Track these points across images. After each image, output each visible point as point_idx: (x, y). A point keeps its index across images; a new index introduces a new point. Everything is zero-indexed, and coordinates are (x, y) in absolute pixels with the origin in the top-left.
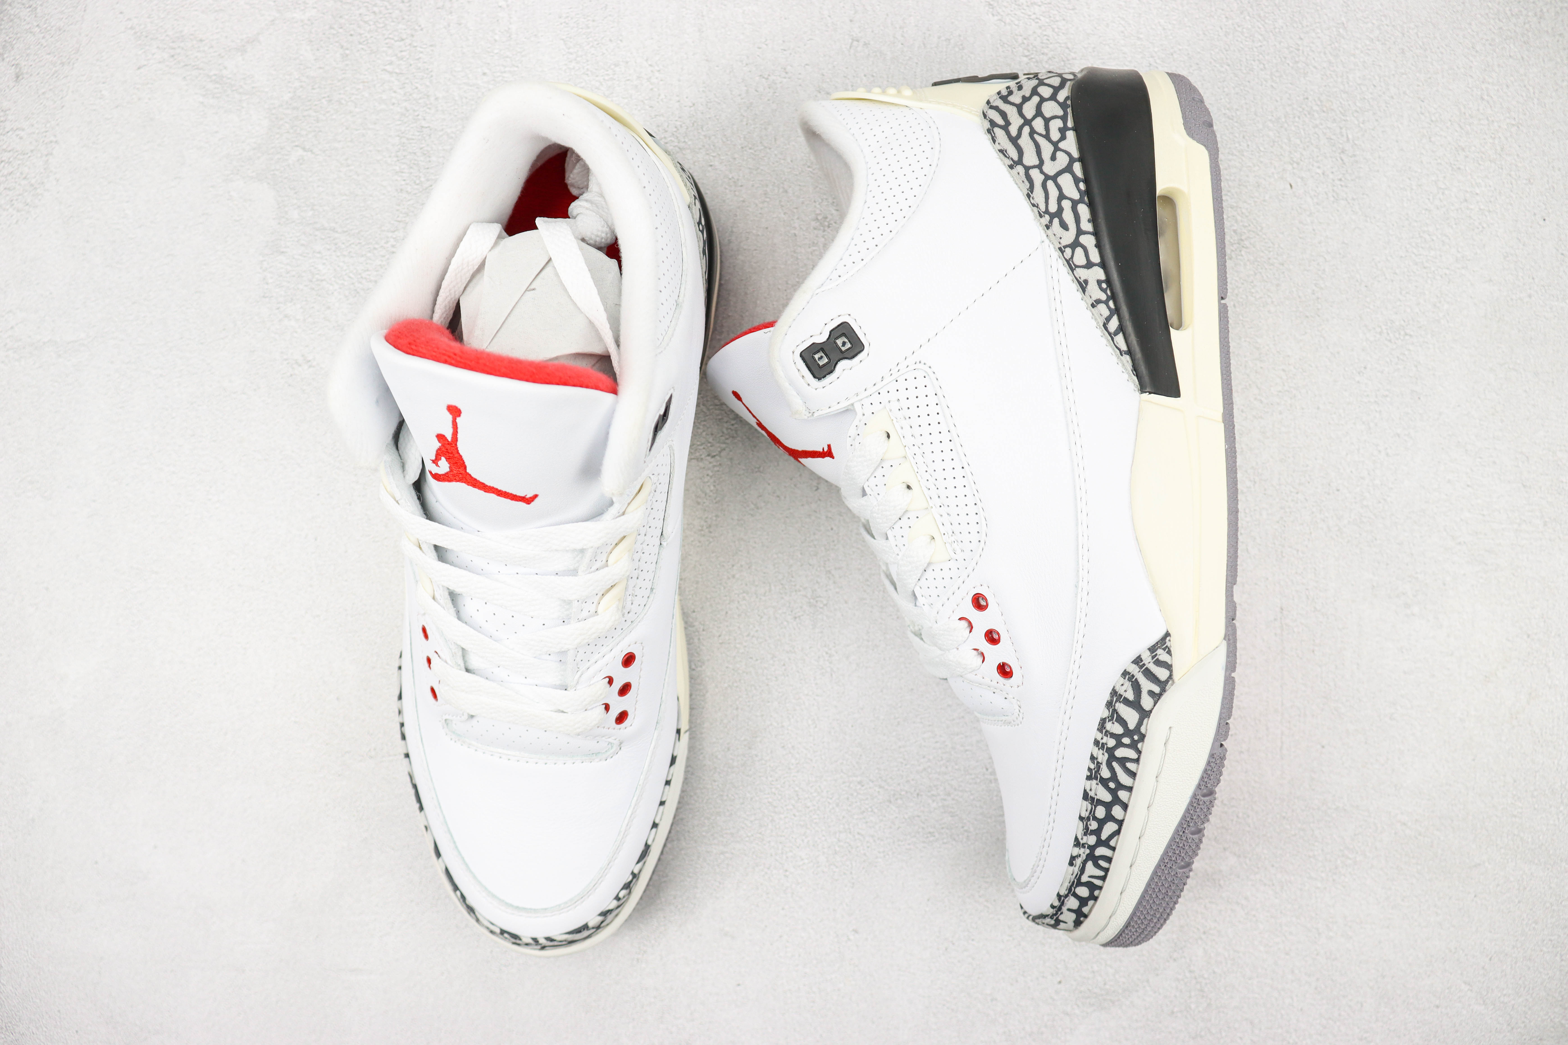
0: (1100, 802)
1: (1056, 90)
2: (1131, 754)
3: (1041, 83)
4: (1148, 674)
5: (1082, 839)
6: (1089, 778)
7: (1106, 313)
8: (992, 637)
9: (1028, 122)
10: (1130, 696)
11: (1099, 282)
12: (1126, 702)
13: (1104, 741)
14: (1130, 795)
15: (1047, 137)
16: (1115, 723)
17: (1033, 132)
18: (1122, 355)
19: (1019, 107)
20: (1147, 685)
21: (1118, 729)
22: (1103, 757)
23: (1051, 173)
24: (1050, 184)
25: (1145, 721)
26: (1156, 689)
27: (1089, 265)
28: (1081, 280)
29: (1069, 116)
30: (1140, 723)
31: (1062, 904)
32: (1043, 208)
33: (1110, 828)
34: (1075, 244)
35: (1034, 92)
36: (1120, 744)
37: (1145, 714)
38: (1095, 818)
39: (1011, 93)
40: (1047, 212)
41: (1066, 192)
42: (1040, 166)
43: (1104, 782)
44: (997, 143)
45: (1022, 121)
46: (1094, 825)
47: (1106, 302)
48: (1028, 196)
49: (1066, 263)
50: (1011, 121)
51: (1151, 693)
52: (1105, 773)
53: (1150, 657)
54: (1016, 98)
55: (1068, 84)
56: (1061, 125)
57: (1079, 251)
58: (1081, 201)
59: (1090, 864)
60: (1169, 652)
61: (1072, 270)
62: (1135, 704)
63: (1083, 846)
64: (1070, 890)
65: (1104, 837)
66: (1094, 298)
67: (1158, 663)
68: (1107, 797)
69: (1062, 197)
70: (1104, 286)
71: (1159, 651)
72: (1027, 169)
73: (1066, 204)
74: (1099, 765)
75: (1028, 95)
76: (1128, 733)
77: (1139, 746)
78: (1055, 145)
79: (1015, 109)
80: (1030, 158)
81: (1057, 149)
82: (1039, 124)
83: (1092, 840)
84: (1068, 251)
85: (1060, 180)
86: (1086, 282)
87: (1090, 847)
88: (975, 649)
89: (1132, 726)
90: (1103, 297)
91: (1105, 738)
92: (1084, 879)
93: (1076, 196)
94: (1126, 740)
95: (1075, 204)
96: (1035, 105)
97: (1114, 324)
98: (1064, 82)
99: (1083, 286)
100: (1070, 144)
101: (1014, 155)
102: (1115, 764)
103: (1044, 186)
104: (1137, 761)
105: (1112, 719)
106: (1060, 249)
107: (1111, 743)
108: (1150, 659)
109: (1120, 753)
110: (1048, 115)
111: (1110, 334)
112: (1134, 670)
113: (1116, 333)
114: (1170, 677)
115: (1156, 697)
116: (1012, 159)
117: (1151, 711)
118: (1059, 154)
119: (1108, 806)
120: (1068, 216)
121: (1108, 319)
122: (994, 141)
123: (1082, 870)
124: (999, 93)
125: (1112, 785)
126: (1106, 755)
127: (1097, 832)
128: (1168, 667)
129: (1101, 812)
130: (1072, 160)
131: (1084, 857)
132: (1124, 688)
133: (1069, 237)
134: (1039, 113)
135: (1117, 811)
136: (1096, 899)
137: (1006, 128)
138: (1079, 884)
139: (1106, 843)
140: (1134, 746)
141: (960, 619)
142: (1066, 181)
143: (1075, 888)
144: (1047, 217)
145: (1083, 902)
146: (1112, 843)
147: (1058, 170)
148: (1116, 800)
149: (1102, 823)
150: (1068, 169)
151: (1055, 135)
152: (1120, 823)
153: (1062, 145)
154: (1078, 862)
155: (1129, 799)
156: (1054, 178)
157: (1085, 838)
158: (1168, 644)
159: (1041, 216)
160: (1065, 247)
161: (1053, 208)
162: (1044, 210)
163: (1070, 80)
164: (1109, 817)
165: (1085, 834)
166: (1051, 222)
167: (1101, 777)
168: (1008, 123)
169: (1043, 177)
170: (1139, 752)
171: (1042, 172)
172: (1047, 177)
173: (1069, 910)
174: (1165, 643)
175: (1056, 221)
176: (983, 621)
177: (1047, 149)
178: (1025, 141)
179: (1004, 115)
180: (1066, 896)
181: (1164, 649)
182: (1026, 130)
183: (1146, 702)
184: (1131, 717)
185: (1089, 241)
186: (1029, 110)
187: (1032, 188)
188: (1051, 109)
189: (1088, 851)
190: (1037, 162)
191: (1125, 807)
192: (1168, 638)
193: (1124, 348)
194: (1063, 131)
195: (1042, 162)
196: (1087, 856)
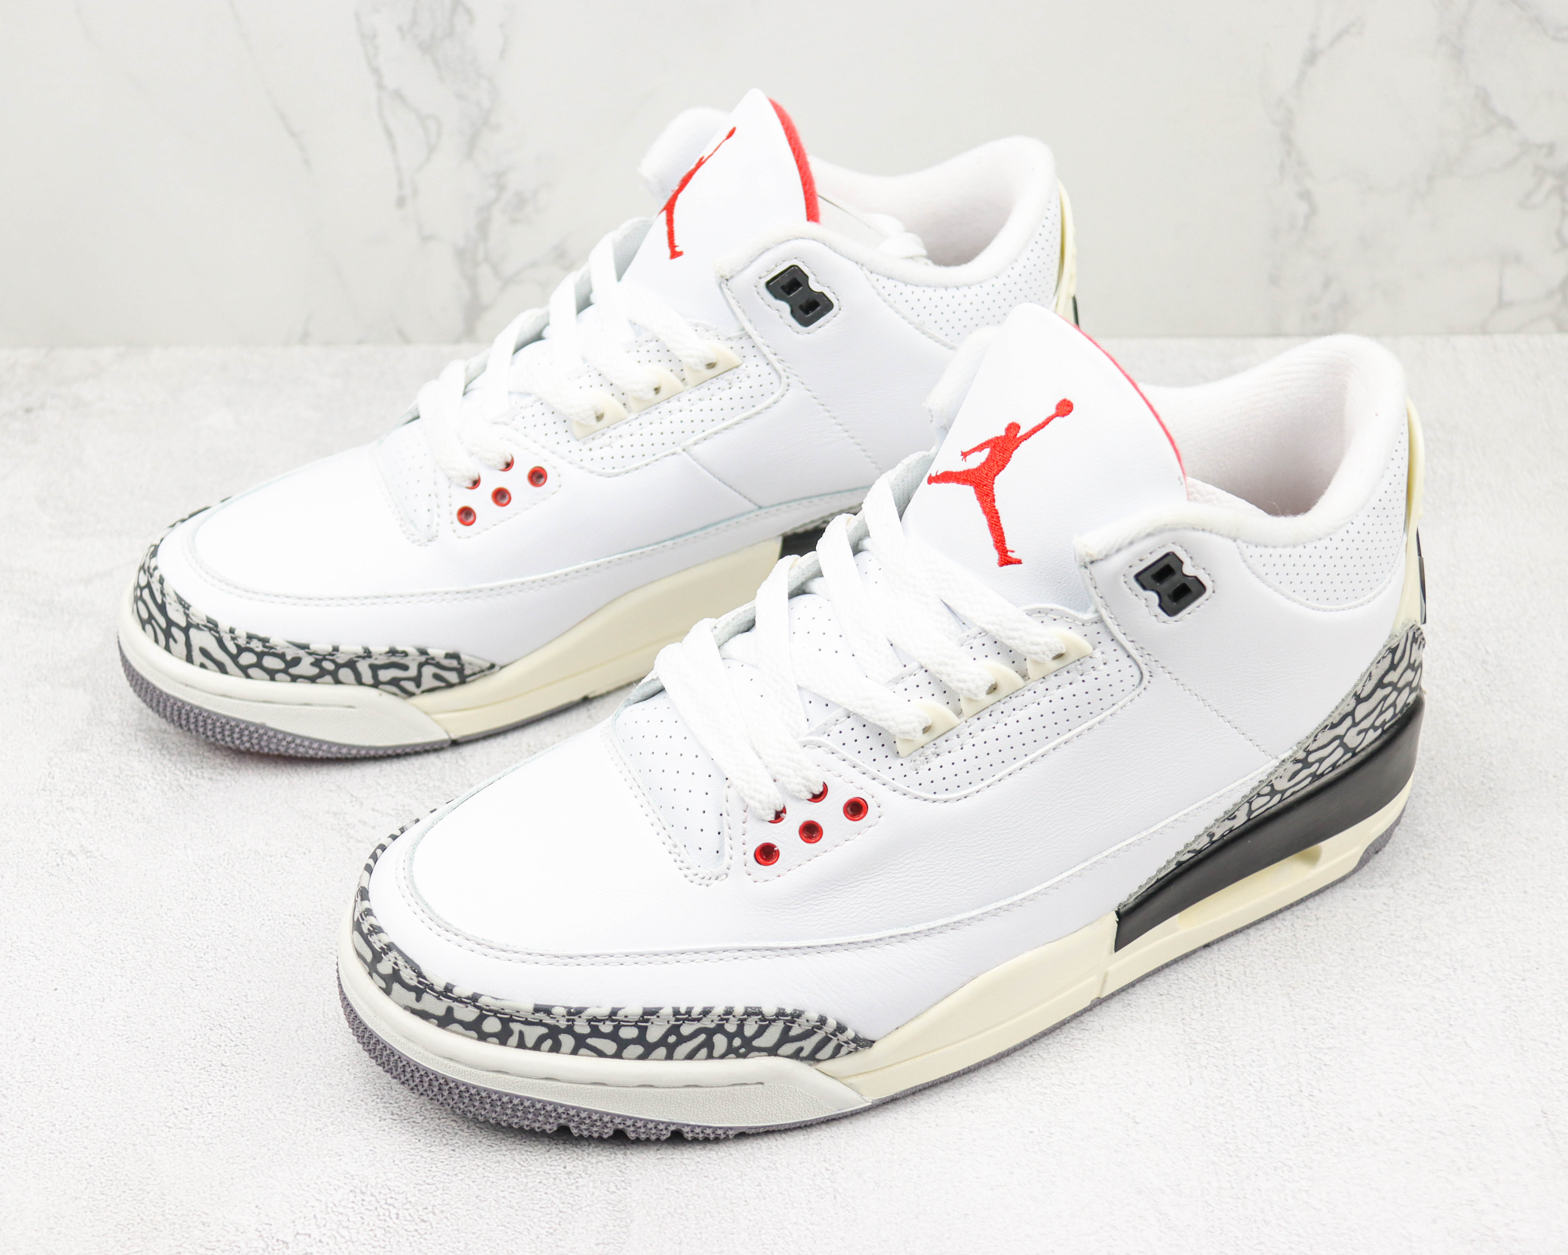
0: (643, 1031)
2: (720, 1050)
4: (823, 1043)
5: (582, 1017)
6: (675, 1012)
8: (810, 831)
10: (793, 1032)
12: (787, 1029)
13: (732, 1018)
14: (662, 1060)
16: (758, 1025)
20: (808, 1045)
21: (750, 1029)
22: (708, 1022)
25: (766, 1053)
26: (806, 1053)
30: (761, 1049)
31: (460, 1001)
33: (608, 1045)
36: (730, 1037)
37: (772, 1051)
38: (617, 1027)
43: (674, 1030)
46: (607, 1028)
51: (800, 1049)
52: (687, 1029)
53: (845, 1038)
59: (540, 1029)
60: (850, 1053)
61: (1247, 801)
62: (784, 1038)
63: (571, 1020)
64: (490, 1010)
65: (592, 1040)
67: (838, 1047)
68: (653, 1036)
71: (852, 1044)
74: (697, 1019)
76: (747, 1040)
77: (732, 1055)
83: (582, 1029)
86: (1234, 817)
87: (570, 1026)
88: (779, 812)
89: (757, 1041)
91: (736, 1019)
92: (515, 1025)
94: (737, 1042)
102: (703, 1037)
104: (711, 1056)
105: (762, 1021)
107: (731, 1027)
108: (842, 1038)
109: (719, 1038)
112: (828, 1026)
114: (821, 1061)
115: (798, 1056)
117: (778, 1055)
119: (641, 1039)
123: (528, 1022)
125: (672, 1038)
126: (712, 1026)
127: (596, 1033)
128: (834, 1056)
129: (629, 1033)
132: (804, 1022)
135: (634, 1049)
136: (484, 1038)
138: (504, 1020)
139: (581, 1043)
140: (731, 1049)
141: (824, 784)
143: (495, 1015)
145: (473, 1025)
146: (584, 1050)
148: (651, 1046)
149: (613, 1036)
152: (619, 1055)
154: (542, 1016)
155: (657, 1059)
157: (584, 1020)
158: (861, 1049)
164: (624, 1042)
165: (590, 1020)
167: (681, 1025)
170: (722, 1057)
173: (451, 1008)
174: (862, 1046)
176: (830, 816)
180: (476, 1005)
181: (854, 1047)
183: (789, 1048)
184: (767, 1039)
189: (563, 1026)
191: (643, 1056)
192: (866, 1046)
196: (557, 1027)
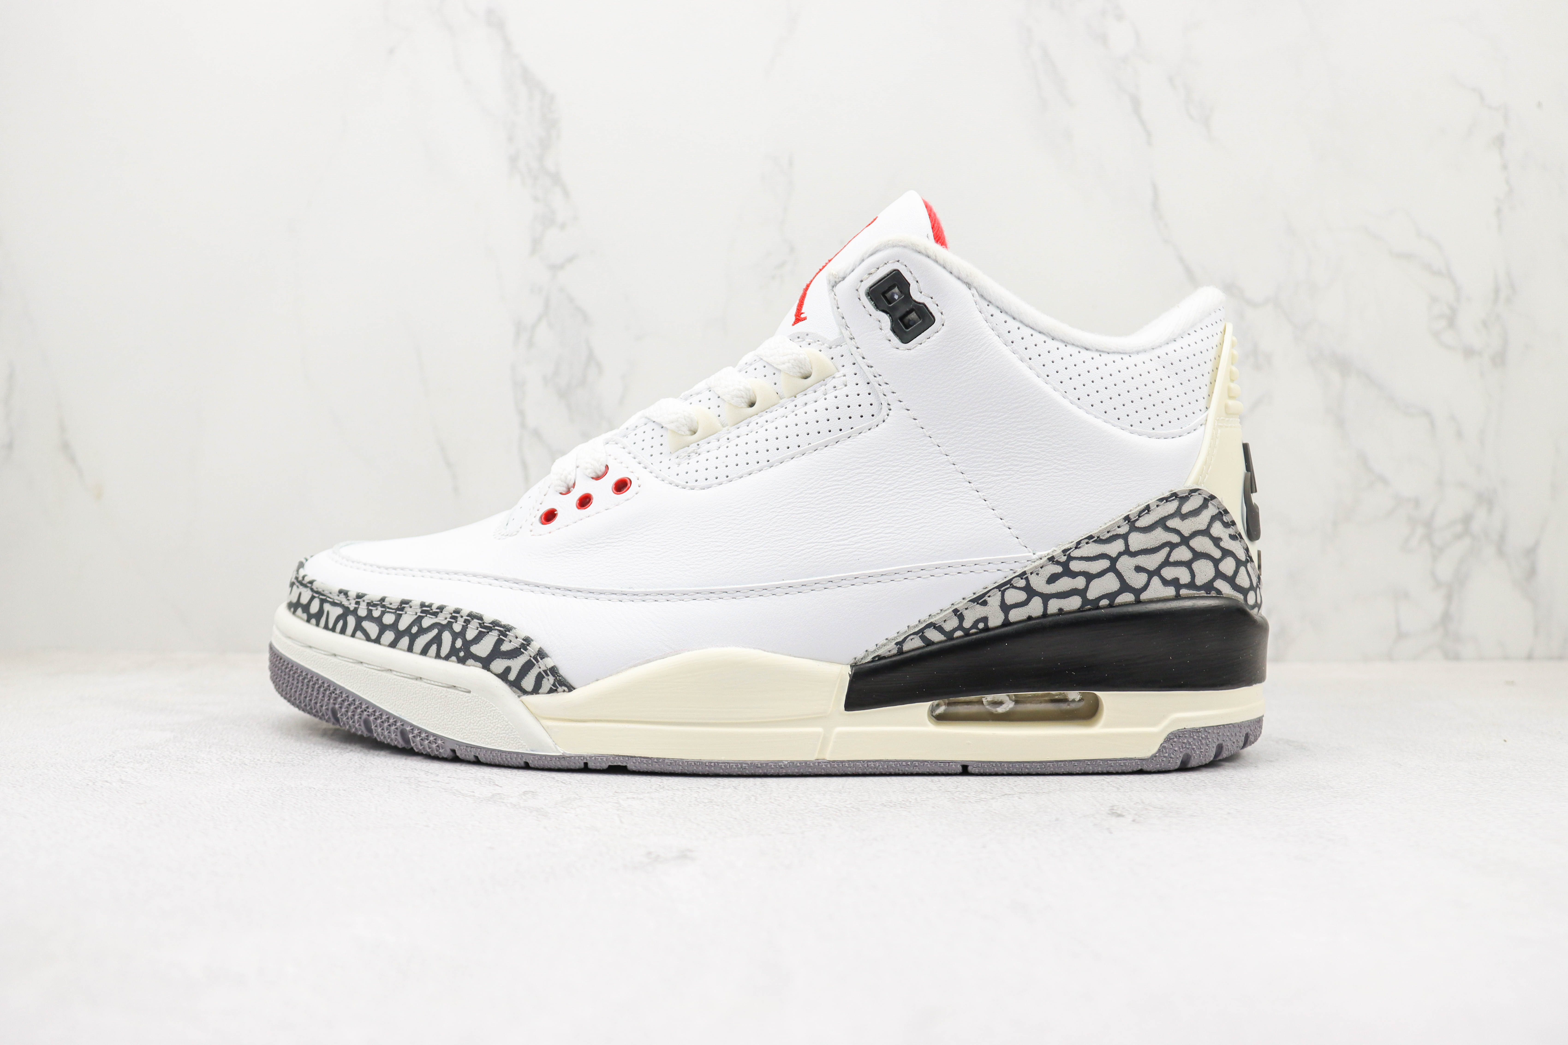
0: (399, 617)
1: (1231, 580)
2: (445, 650)
3: (1239, 563)
4: (527, 667)
5: (364, 601)
6: (423, 605)
7: (948, 627)
8: (585, 501)
9: (1185, 541)
10: (505, 647)
11: (985, 619)
12: (499, 642)
13: (459, 619)
14: (404, 650)
15: (1166, 563)
16: (478, 631)
17: (1172, 546)
18: (897, 644)
19: (1206, 532)
20: (516, 664)
21: (471, 634)
22: (442, 619)
23: (1119, 566)
24: (1105, 564)
25: (480, 665)
26: (512, 676)
27: (1005, 608)
28: (986, 598)
29: (1195, 592)
30: (477, 658)
31: (305, 586)
32: (1076, 553)
33: (372, 629)
34: (1030, 592)
35: (1226, 553)
36: (455, 636)
37: (485, 663)
38: (383, 613)
39: (1227, 525)
40: (1070, 558)
41: (1095, 583)
42: (1127, 552)
43: (418, 621)
44: (1159, 503)
45: (1186, 534)
46: (376, 613)
47: (960, 627)
48: (1091, 537)
49: (1007, 579)
50: (1186, 521)
51: (508, 670)
52: (427, 622)
53: (545, 669)
54: (1218, 529)
55: (1240, 597)
56: (1182, 582)
57: (1022, 596)
58: (1085, 601)
59: (339, 611)
60: (551, 691)
61: (999, 587)
62: (496, 653)
63: (358, 603)
64: (317, 592)
65: (366, 624)
66: (965, 613)
67: (539, 678)
68: (402, 626)
69: (1089, 577)
70: (981, 626)
71: (551, 679)
72: (1125, 537)
73: (1080, 582)
74: (435, 614)
75: (1222, 544)
76: (467, 644)
77: (454, 658)
78: (1157, 572)
79: (1203, 527)
80: (1137, 541)
81: (1151, 574)
82: (1183, 554)
83: (362, 612)
84: (1022, 583)
85: (1111, 576)
86: (985, 603)
87: (356, 609)
88: (574, 484)
89: (474, 649)
90: (967, 624)
91: (463, 620)
92: (327, 607)
93: (1091, 595)
94: (459, 643)
95: (1082, 593)
96: (1208, 552)
97: (934, 636)
98: (1244, 592)
99: (980, 600)
100: (1157, 590)
101: (1143, 522)
102: (436, 632)
103: (1103, 556)
104: (438, 656)
105: (481, 627)
106: (1024, 573)
107: (457, 627)
108: (543, 668)
109: (447, 637)
110: (1196, 566)
111: (922, 630)
112: (532, 650)
113: (923, 638)
114: (525, 692)
115: (503, 676)
116: (1137, 520)
117: (489, 670)
118: (1144, 577)
119: (395, 627)
120: (1065, 584)
121: (940, 629)
122: (1161, 500)
123: (334, 604)
124: (1226, 512)
125: (415, 630)
126: (444, 622)
127: (369, 617)
128: (536, 690)
129: (389, 619)
130: (1137, 592)
131: (345, 603)
132: (513, 639)
133: (1039, 583)
134: (1198, 555)
135: (389, 636)
136: (308, 621)
137: (1178, 513)
138: (323, 602)
139: (358, 627)
140: (454, 651)
141: (607, 467)
142: (1110, 583)
143: (318, 597)
144: (1063, 559)
145: (306, 608)
146: (359, 634)
147: (1123, 574)
148: (399, 635)
149: (378, 621)
150: (1125, 587)
151: (1169, 573)
152: (377, 641)
153: (1156, 580)
154: (342, 599)
155: (401, 649)
156: (1113, 569)
157: (365, 604)
158: (560, 689)
159: (1064, 551)
160: (1027, 579)
161: (1075, 566)
162: (1072, 555)
163: (1246, 600)
164: (383, 628)
165: (368, 604)
166: (1058, 563)
167: (423, 618)
168: (1184, 517)
169: (1114, 555)
170: (447, 658)
171: (1120, 554)
172: (1114, 561)
173: (300, 594)
174: (561, 685)
175: (1059, 569)
176: (602, 491)
177: (1152, 562)
178: (1160, 536)
179: (1195, 513)
180: (312, 590)
181: (554, 685)
182: (1175, 539)
183: (499, 665)
184: (483, 649)
185: (1035, 608)
186: (1202, 544)
187: (1099, 541)
188: (1204, 571)
189: (352, 608)
190: (1133, 548)
191: (393, 645)
192: (566, 689)
193: (906, 647)
194: (1175, 583)
195: (1134, 554)
196: (348, 608)
